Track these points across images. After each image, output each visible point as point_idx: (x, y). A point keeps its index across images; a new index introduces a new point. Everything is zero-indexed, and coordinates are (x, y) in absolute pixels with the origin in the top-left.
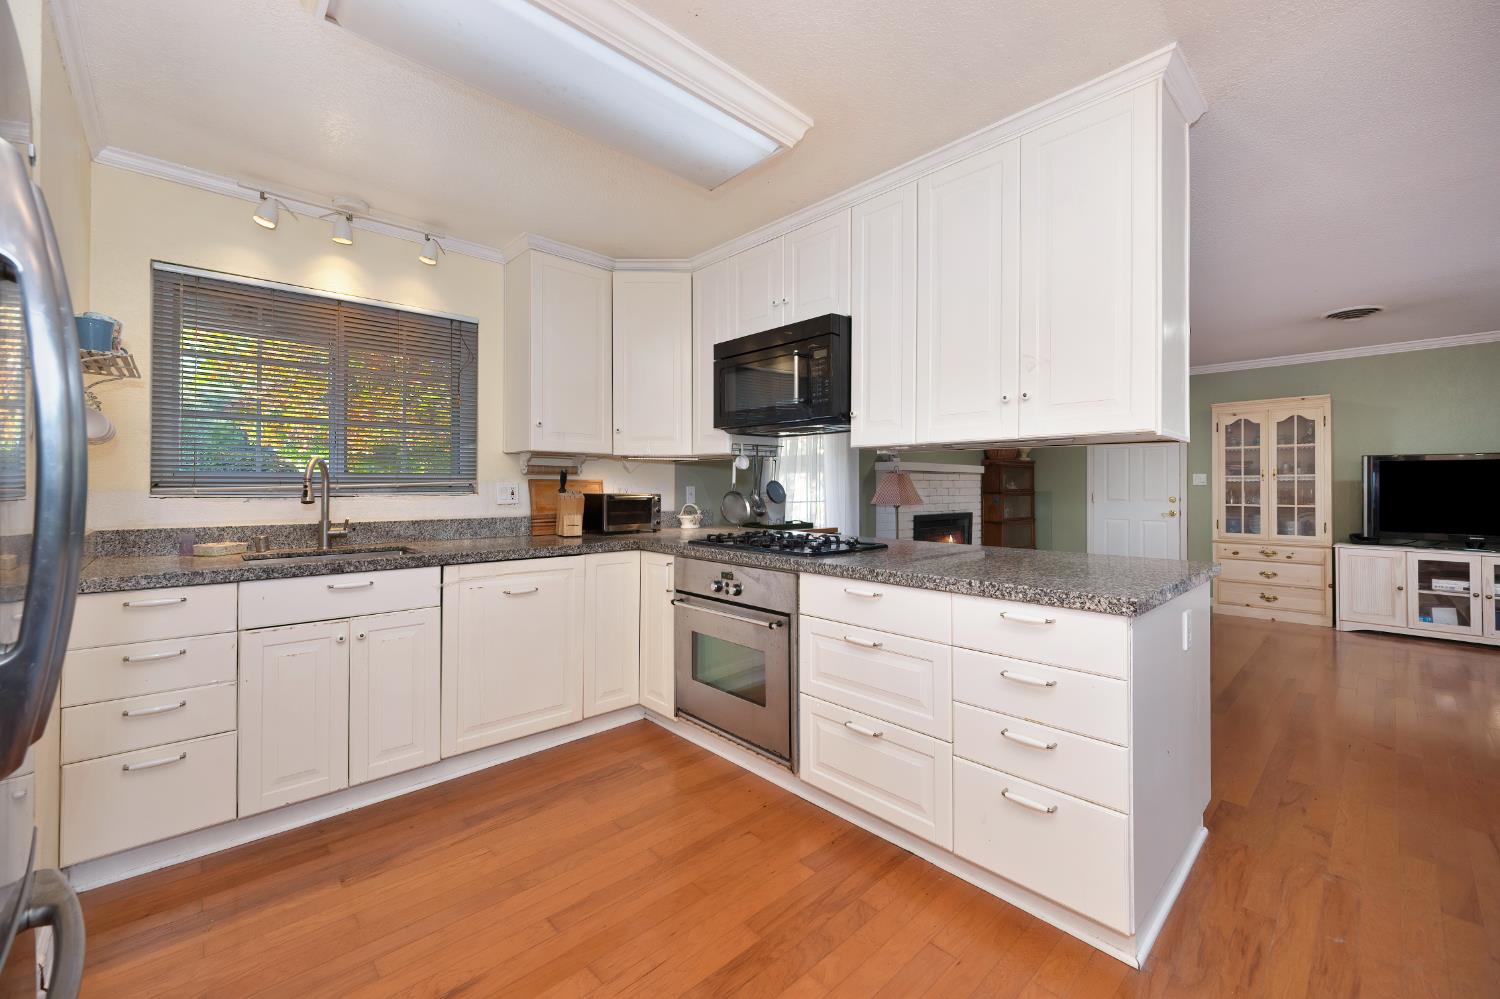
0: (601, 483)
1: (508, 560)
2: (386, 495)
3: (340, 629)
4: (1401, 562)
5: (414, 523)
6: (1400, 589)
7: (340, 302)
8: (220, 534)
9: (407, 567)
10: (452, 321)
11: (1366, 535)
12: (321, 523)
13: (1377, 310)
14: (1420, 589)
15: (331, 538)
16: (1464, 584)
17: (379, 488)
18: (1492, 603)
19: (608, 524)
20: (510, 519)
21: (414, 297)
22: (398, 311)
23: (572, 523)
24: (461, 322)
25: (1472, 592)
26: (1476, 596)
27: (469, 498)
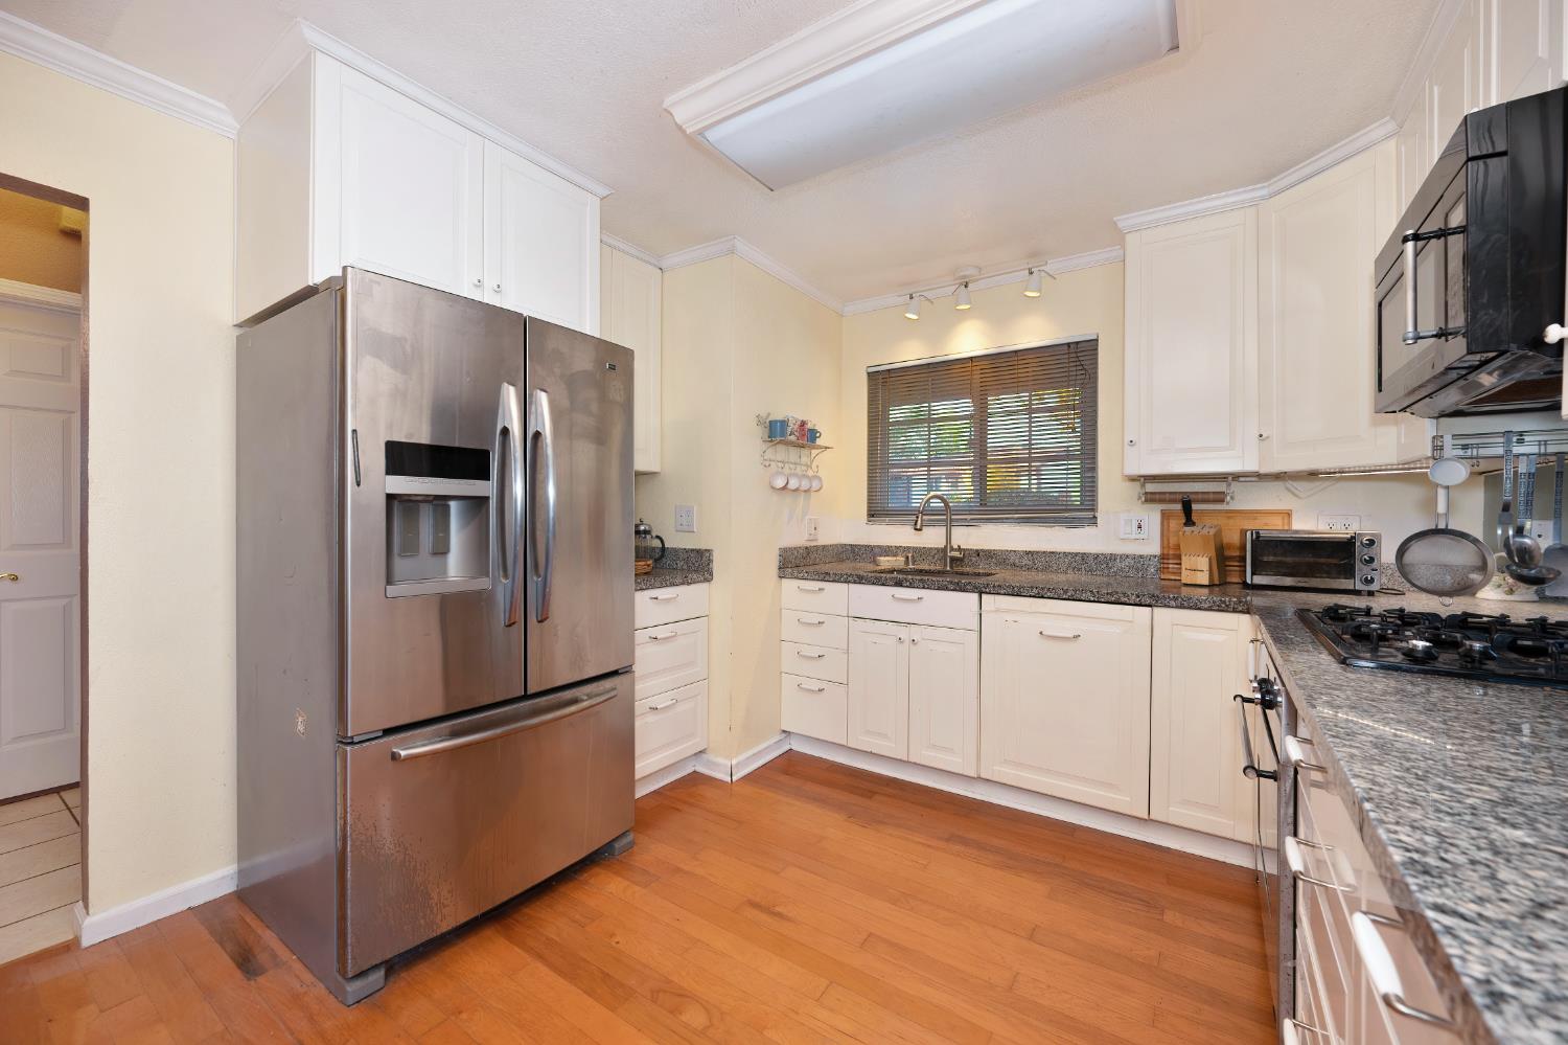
0: (1288, 514)
1: (1042, 597)
2: (1012, 525)
3: (903, 632)
5: (1027, 553)
7: (971, 358)
8: (888, 551)
9: (947, 589)
10: (1069, 344)
12: (946, 547)
15: (953, 559)
17: (1007, 518)
19: (1253, 574)
20: (1134, 557)
21: (1033, 333)
22: (1016, 352)
23: (1198, 568)
24: (1077, 343)
27: (1088, 531)
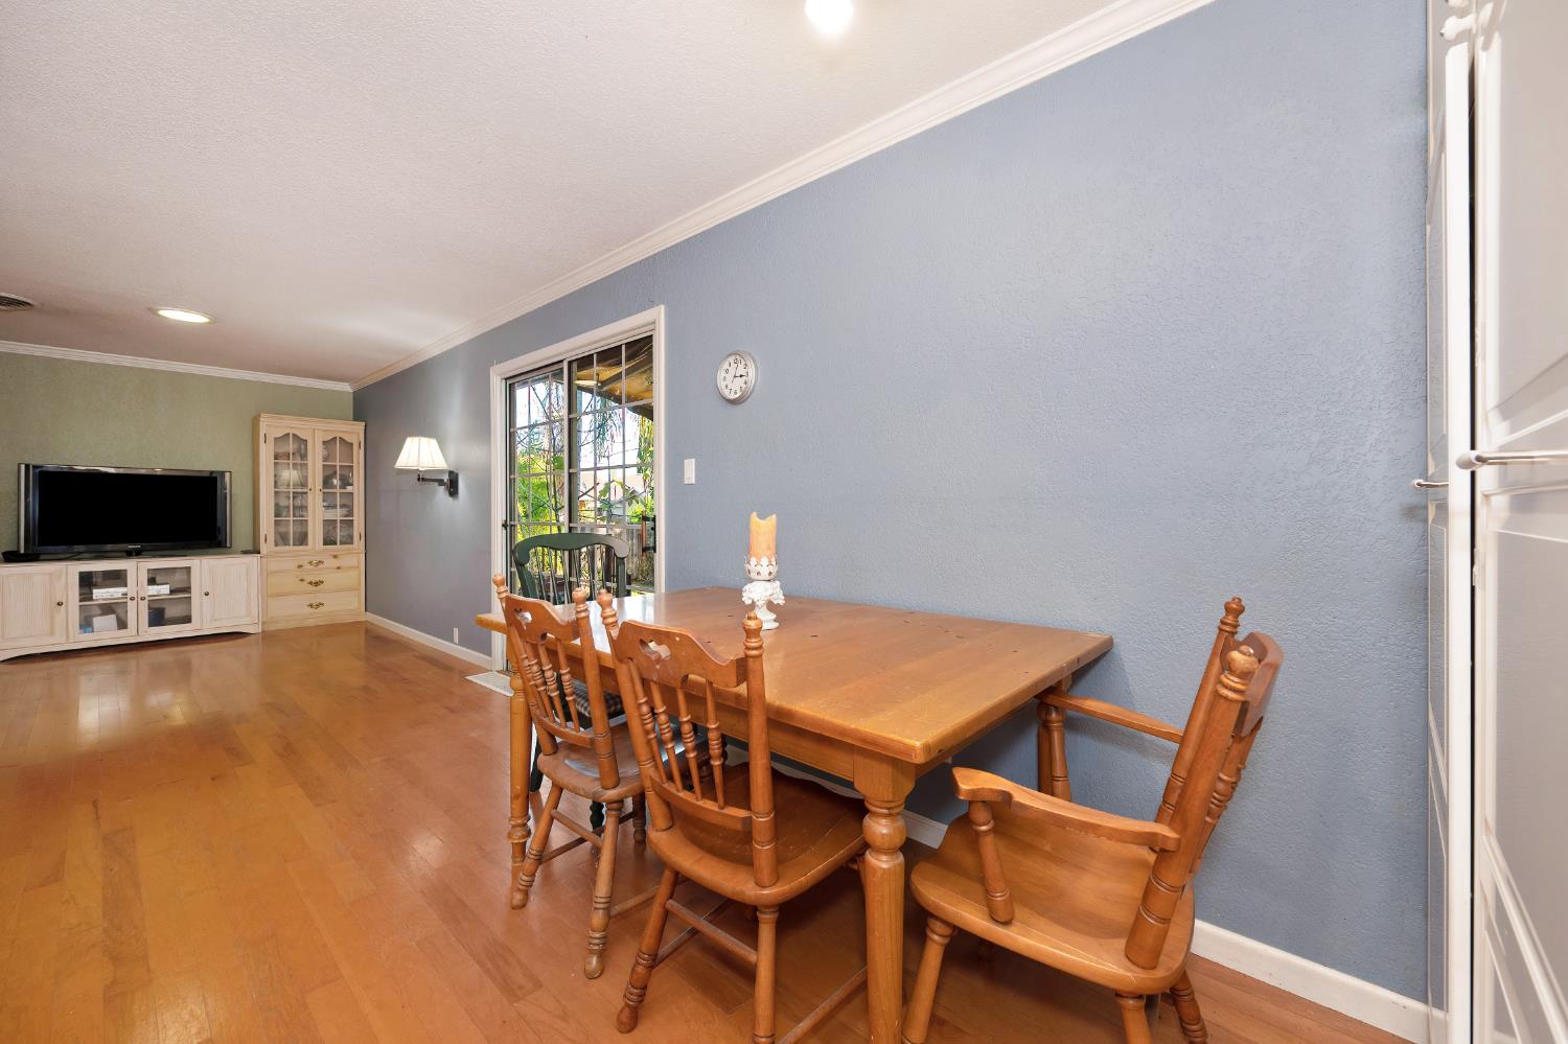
4: (60, 576)
6: (60, 604)
11: (22, 551)
13: (28, 304)
14: (80, 601)
16: (122, 590)
18: (146, 602)
25: (129, 596)
26: (132, 599)
